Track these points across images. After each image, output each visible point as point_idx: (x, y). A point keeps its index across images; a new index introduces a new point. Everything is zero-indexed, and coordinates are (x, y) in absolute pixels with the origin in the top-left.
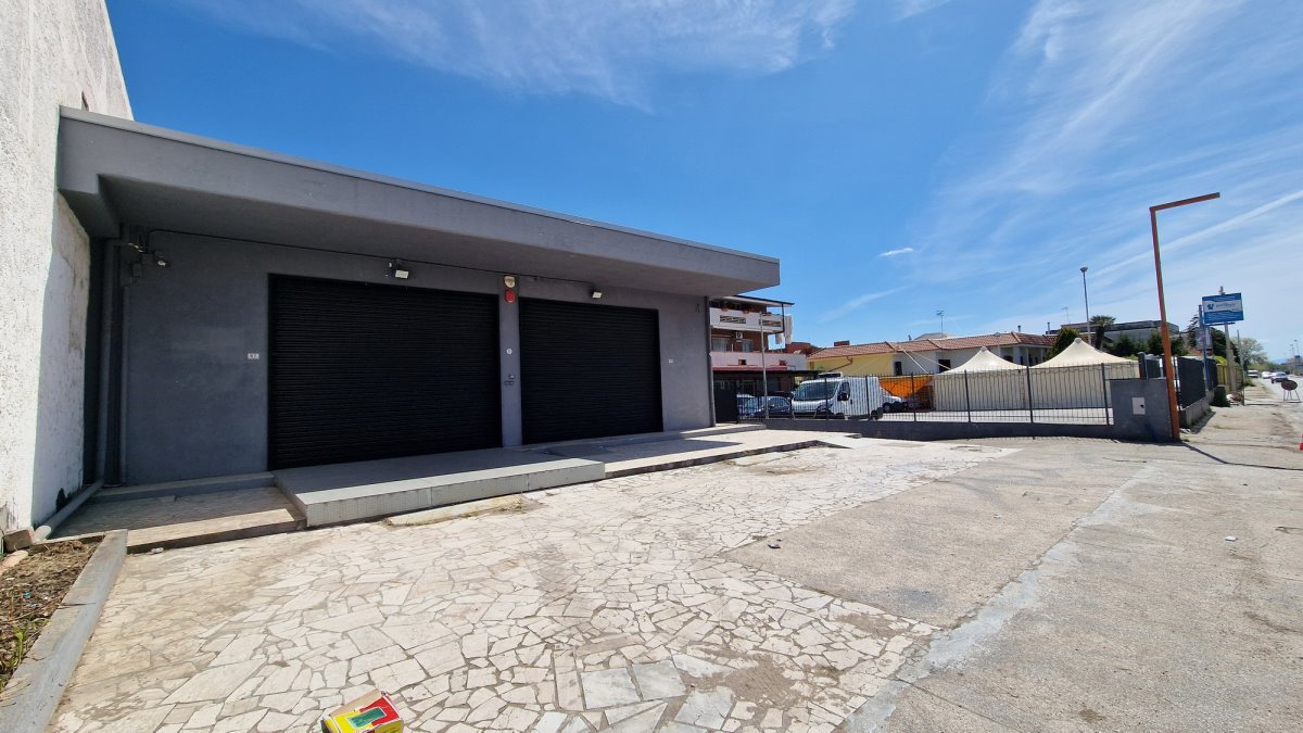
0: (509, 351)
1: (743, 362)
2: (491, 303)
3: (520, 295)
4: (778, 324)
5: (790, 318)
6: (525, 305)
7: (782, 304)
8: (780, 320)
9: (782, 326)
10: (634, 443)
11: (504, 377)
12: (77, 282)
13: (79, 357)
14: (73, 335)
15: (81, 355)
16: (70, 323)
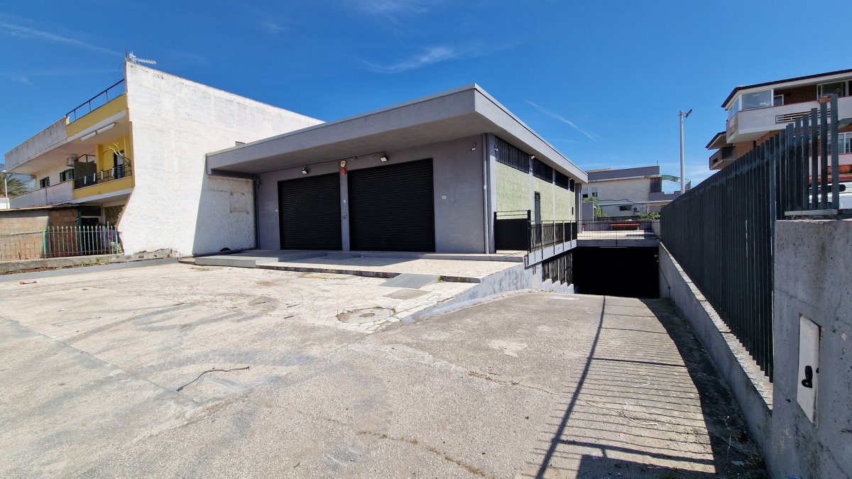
0: (345, 201)
3: (348, 169)
6: (351, 175)
11: (343, 214)
12: (235, 194)
13: (244, 214)
14: (235, 208)
15: (248, 213)
16: (231, 206)
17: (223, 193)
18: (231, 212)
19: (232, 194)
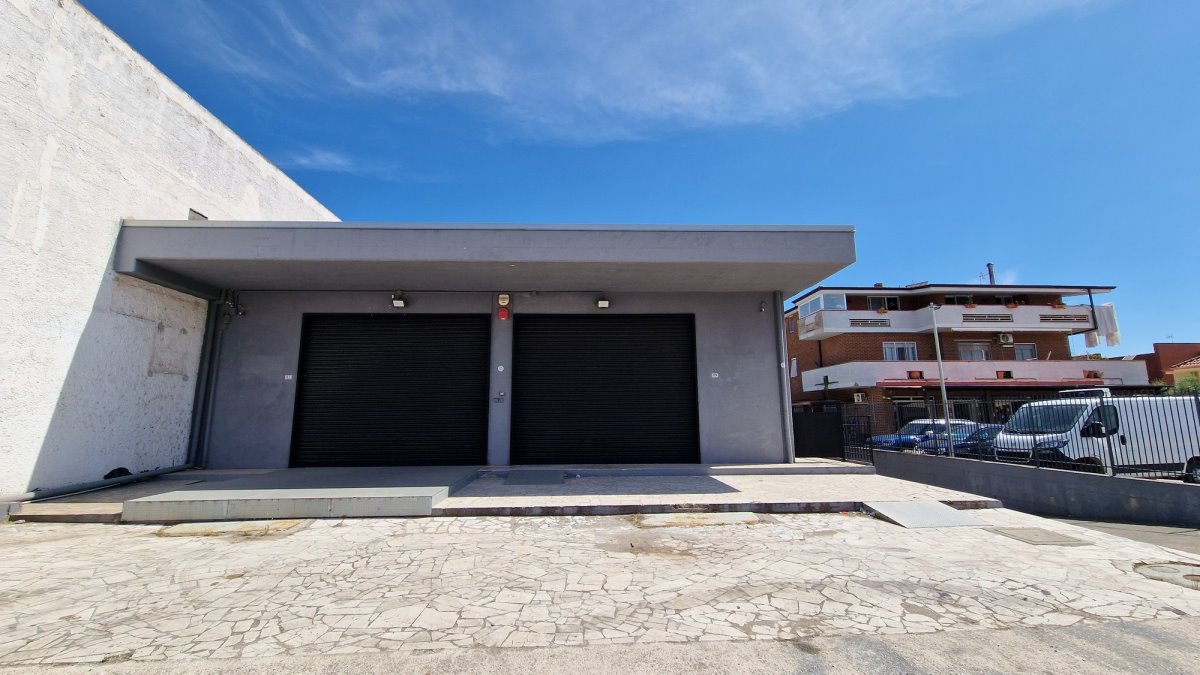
0: (501, 369)
1: (1008, 375)
2: (484, 322)
3: (515, 312)
4: (1082, 319)
5: (1109, 310)
6: (521, 323)
7: (1089, 289)
8: (1086, 312)
9: (1092, 323)
10: (627, 475)
11: (494, 393)
12: (167, 330)
13: (177, 380)
14: (161, 365)
15: (185, 378)
16: (152, 357)
17: (142, 323)
18: (150, 373)
19: (161, 327)
